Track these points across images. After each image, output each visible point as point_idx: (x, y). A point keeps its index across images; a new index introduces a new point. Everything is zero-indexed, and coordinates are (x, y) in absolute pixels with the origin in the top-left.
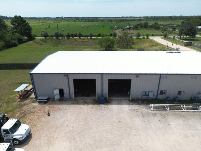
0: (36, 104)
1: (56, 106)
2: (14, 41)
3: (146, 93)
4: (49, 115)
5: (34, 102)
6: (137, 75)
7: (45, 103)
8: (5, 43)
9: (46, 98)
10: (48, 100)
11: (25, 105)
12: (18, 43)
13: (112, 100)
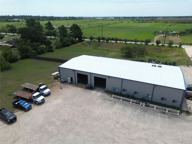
0: (59, 83)
1: (67, 86)
2: (68, 43)
3: (114, 89)
4: (61, 89)
5: (59, 82)
6: (109, 77)
7: (63, 83)
8: (62, 44)
9: (64, 81)
10: (65, 82)
11: (54, 82)
12: (70, 44)
13: (96, 89)
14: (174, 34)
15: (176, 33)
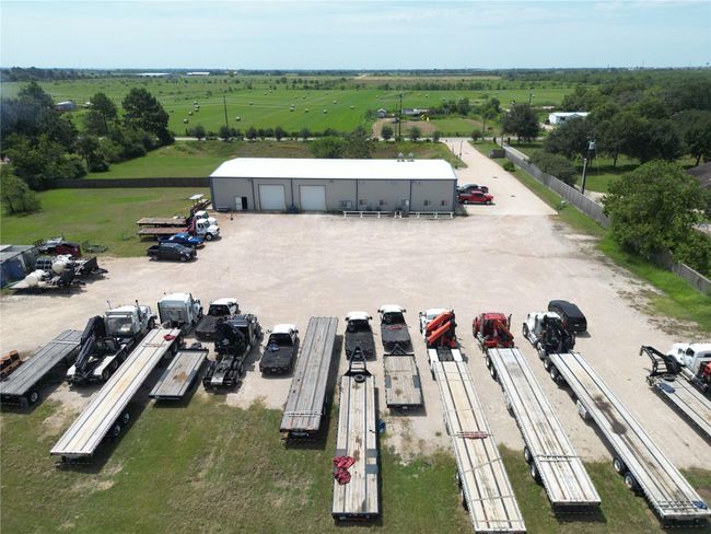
2: (139, 146)
3: (343, 203)
12: (145, 150)
14: (416, 115)
15: (422, 113)
